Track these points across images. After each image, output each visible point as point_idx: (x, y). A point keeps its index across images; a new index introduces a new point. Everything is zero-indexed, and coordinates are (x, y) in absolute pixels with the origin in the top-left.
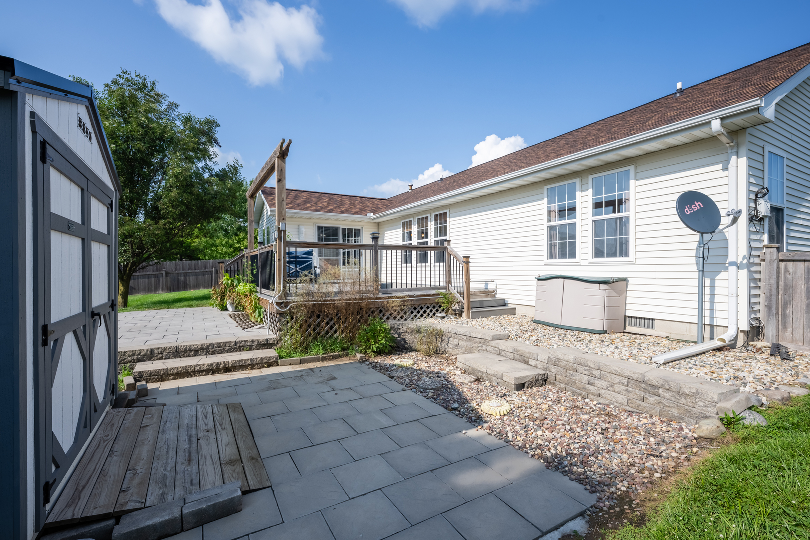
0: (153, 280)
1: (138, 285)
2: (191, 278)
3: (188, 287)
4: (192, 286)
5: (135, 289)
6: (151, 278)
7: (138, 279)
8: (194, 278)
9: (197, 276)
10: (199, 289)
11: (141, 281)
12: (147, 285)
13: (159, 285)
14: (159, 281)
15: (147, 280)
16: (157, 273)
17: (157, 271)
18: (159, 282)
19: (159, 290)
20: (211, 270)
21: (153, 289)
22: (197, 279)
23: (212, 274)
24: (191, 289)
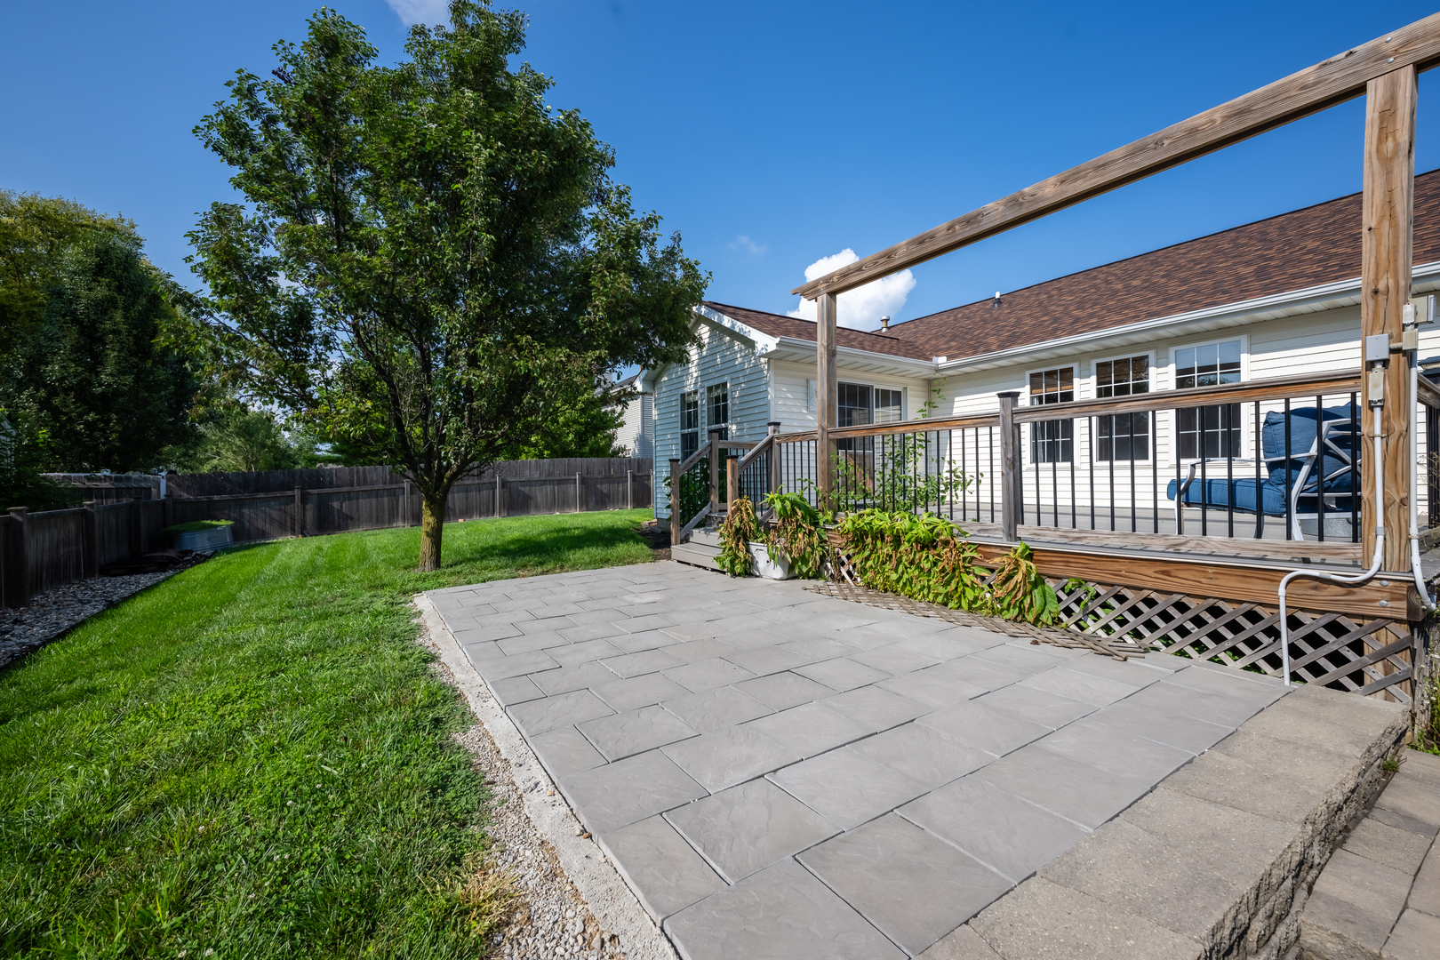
0: (386, 499)
1: (358, 510)
2: (456, 495)
3: (451, 513)
4: (457, 511)
5: (352, 519)
6: (383, 496)
7: (358, 499)
8: (462, 495)
9: (467, 491)
10: (471, 517)
11: (363, 502)
12: (374, 509)
13: (397, 509)
14: (398, 501)
15: (374, 500)
16: (394, 486)
17: (392, 483)
18: (398, 504)
19: (398, 520)
20: (493, 480)
21: (386, 517)
22: (467, 499)
23: (494, 489)
24: (456, 519)
